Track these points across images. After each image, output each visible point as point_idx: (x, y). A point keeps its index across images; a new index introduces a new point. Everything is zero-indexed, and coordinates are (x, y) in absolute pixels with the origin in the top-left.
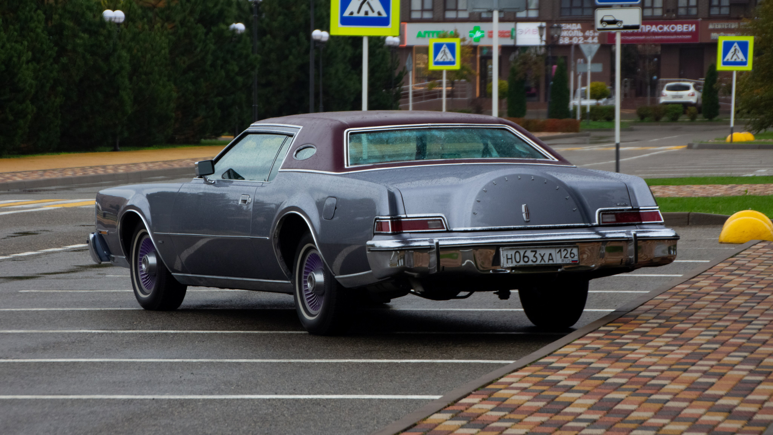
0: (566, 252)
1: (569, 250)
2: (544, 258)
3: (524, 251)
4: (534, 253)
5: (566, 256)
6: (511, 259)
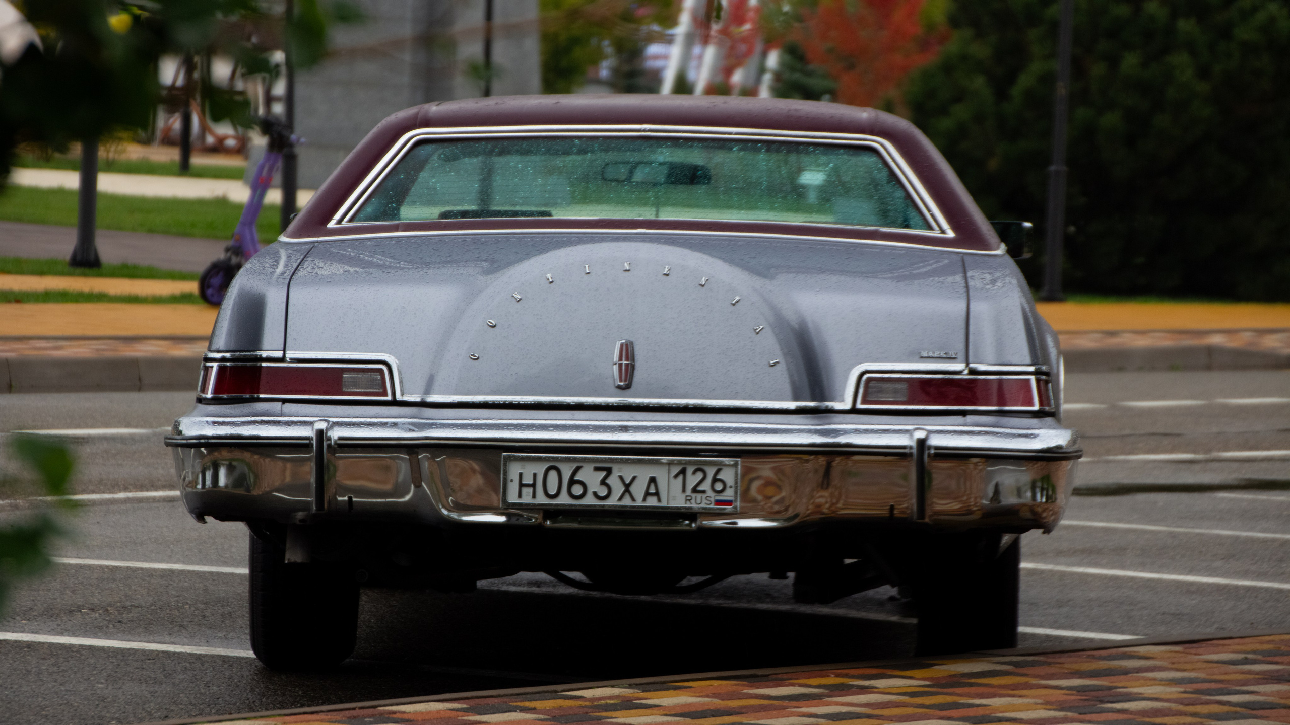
0: (700, 476)
1: (711, 472)
2: (632, 489)
3: (575, 466)
4: (603, 474)
5: (700, 488)
6: (533, 486)
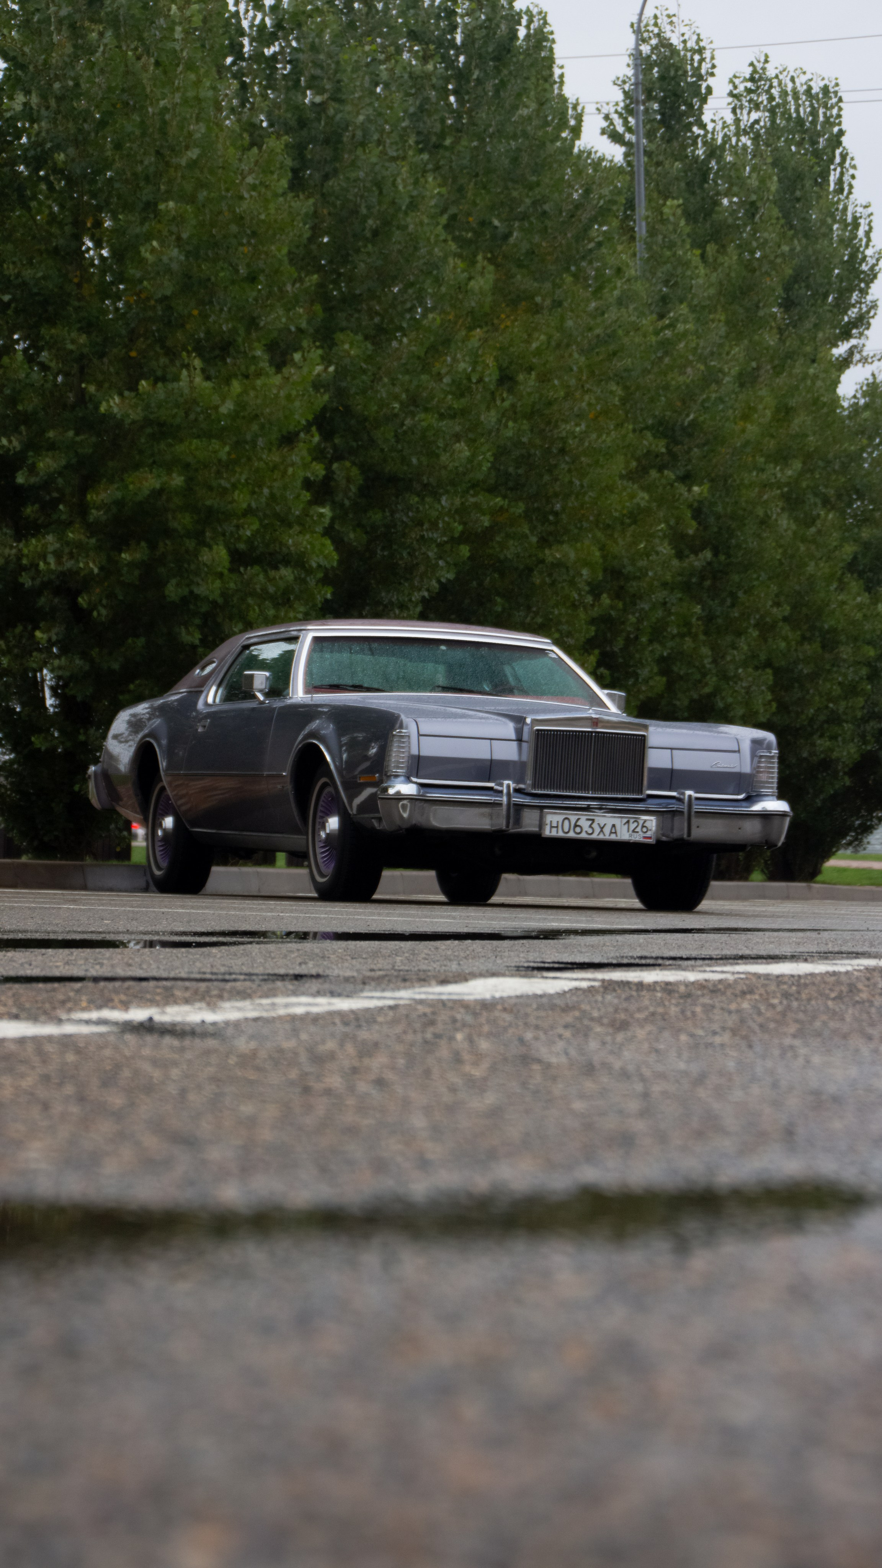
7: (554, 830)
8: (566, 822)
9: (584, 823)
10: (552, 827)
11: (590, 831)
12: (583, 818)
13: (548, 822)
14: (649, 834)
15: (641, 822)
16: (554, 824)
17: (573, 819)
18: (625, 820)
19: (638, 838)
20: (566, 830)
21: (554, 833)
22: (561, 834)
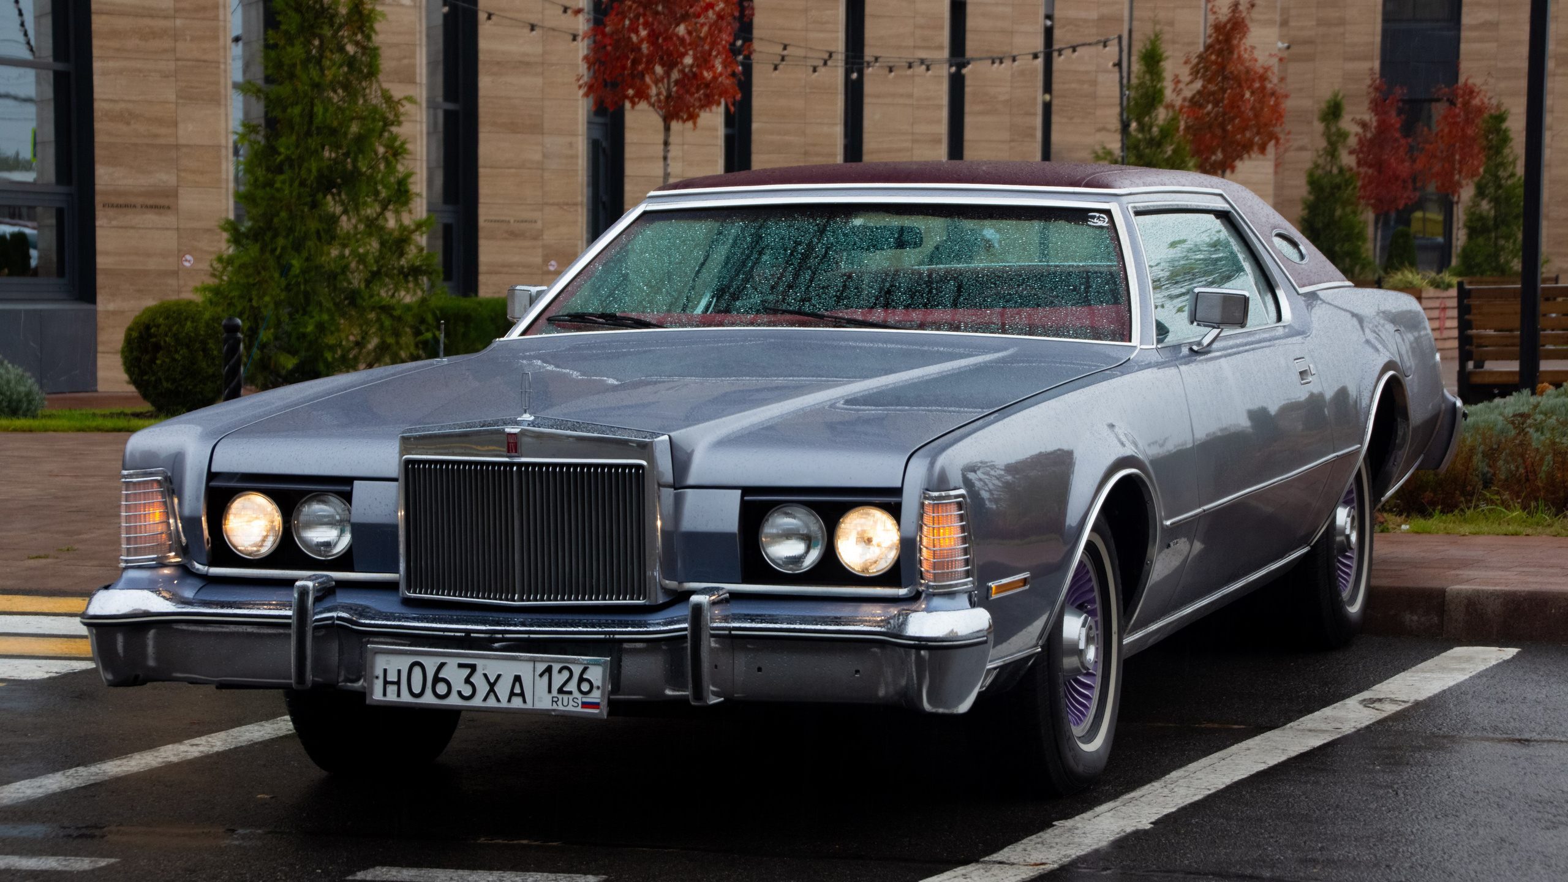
7: (392, 690)
8: (417, 672)
9: (454, 674)
10: (386, 683)
11: (467, 692)
12: (452, 663)
13: (379, 672)
14: (596, 696)
15: (577, 670)
16: (392, 677)
17: (431, 665)
18: (541, 667)
19: (571, 705)
20: (417, 690)
21: (392, 696)
22: (406, 698)
